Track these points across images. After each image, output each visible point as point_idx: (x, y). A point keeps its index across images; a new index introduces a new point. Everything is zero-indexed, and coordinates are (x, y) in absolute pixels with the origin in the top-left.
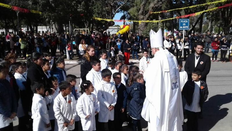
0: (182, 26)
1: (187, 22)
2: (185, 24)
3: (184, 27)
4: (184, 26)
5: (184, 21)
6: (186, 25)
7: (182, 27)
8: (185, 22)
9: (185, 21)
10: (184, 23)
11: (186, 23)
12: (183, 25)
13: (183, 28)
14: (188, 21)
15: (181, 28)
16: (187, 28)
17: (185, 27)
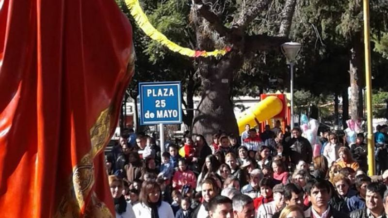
0: (154, 110)
1: (171, 93)
2: (163, 102)
3: (160, 115)
4: (160, 109)
5: (160, 93)
6: (168, 108)
7: (152, 115)
8: (165, 95)
9: (163, 92)
10: (160, 98)
11: (168, 99)
12: (157, 106)
13: (156, 119)
14: (175, 92)
15: (150, 119)
16: (173, 118)
17: (166, 115)
